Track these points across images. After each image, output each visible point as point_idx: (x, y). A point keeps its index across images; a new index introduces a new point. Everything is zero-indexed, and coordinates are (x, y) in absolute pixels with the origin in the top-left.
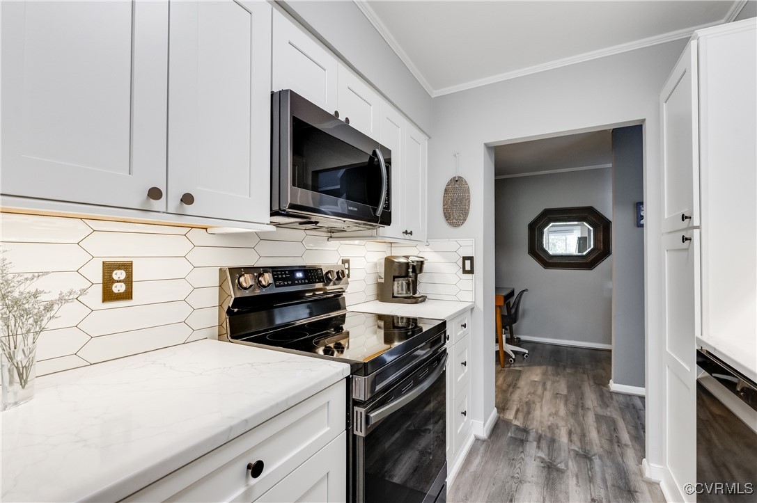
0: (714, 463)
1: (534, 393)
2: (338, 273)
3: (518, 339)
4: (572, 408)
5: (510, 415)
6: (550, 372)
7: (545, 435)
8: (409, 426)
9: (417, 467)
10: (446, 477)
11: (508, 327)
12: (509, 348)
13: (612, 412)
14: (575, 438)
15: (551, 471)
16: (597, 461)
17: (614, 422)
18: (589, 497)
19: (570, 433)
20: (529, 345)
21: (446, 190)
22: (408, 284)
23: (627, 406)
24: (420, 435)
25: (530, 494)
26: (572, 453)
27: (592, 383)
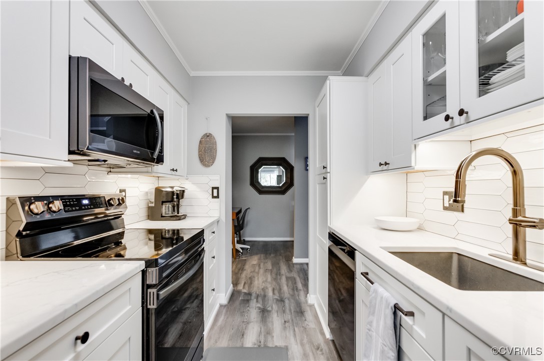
0: (335, 290)
1: (254, 271)
2: (119, 199)
3: (244, 240)
4: (274, 275)
5: (240, 287)
6: (262, 258)
7: (261, 294)
8: (174, 309)
9: (182, 333)
10: (204, 331)
11: (238, 233)
12: (238, 246)
13: (294, 274)
14: (276, 292)
15: (264, 312)
16: (287, 301)
17: (295, 279)
18: (283, 321)
19: (273, 290)
20: (250, 243)
21: (200, 142)
22: (174, 207)
23: (301, 270)
24: (182, 312)
25: (253, 328)
26: (275, 300)
27: (284, 260)
